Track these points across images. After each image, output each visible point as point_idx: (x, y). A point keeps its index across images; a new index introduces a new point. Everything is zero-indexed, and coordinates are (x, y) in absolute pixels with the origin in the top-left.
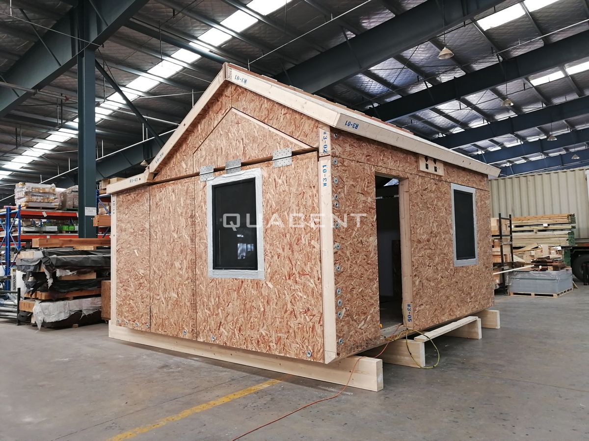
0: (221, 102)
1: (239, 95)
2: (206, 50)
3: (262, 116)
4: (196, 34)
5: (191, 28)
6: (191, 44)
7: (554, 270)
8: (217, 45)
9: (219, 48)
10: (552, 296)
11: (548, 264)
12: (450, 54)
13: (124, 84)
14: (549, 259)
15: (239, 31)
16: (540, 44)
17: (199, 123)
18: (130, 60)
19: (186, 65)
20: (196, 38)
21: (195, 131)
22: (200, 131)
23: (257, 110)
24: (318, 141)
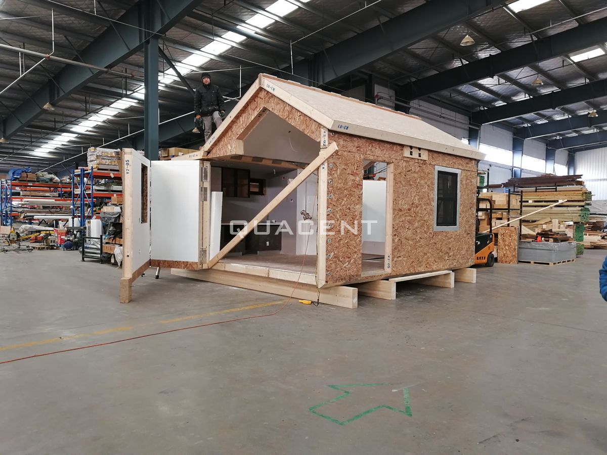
0: (257, 102)
1: (269, 98)
2: (252, 33)
3: (284, 116)
4: (244, 18)
5: (239, 14)
6: (238, 27)
7: (554, 242)
8: (262, 27)
9: (265, 29)
10: (548, 264)
11: (550, 236)
12: (472, 42)
13: (180, 60)
14: (552, 232)
15: (282, 15)
16: (575, 24)
17: (241, 116)
18: (186, 40)
19: (234, 45)
20: (244, 22)
21: (238, 122)
22: (241, 123)
23: (281, 110)
24: (320, 137)
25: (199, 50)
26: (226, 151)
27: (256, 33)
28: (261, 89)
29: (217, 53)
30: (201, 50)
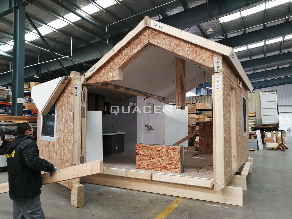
0: (141, 39)
1: (154, 35)
2: (84, 16)
3: (171, 48)
4: (80, 6)
5: (78, 2)
6: (77, 11)
8: (90, 14)
9: (91, 15)
12: (213, 31)
13: (31, 30)
15: (104, 7)
17: (123, 50)
18: (38, 16)
19: (70, 23)
21: (120, 55)
22: (124, 55)
23: (168, 44)
24: (213, 63)
25: (46, 24)
26: (107, 78)
27: (87, 17)
28: (147, 28)
29: (58, 28)
30: (47, 24)
